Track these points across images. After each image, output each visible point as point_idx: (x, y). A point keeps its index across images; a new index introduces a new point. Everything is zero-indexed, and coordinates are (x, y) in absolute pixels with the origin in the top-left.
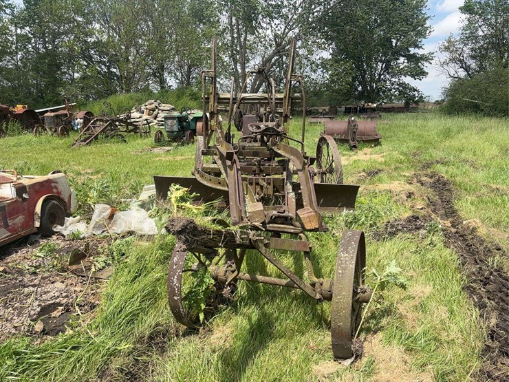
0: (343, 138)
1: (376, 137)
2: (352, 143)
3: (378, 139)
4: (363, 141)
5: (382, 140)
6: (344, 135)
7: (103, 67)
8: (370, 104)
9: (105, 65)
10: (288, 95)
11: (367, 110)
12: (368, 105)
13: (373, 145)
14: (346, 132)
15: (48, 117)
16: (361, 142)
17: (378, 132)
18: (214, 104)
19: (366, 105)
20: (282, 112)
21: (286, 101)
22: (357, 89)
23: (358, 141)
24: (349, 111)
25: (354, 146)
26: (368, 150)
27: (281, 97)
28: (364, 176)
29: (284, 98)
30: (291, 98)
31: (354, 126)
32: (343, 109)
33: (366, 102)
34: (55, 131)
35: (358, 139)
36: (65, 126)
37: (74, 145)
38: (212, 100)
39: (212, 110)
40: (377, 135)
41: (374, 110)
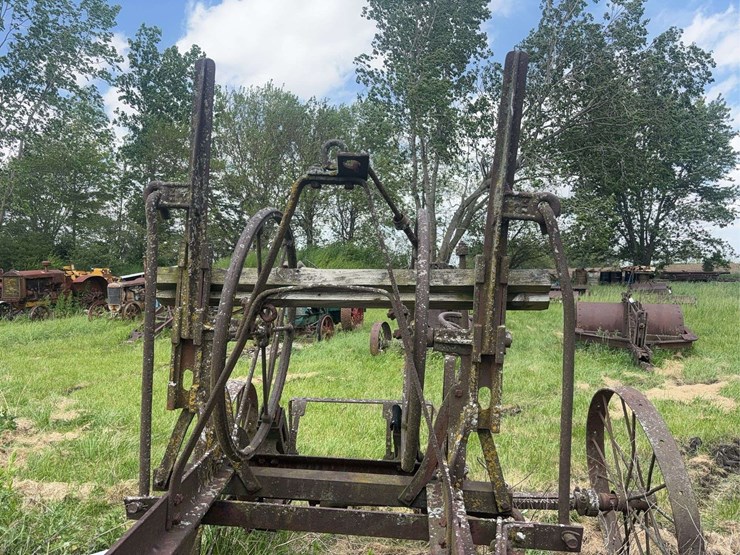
0: (615, 337)
1: (686, 337)
2: (640, 353)
3: (690, 342)
4: (660, 345)
5: (698, 346)
6: (617, 332)
7: (232, 213)
8: (643, 267)
10: (493, 276)
11: (640, 277)
12: (641, 269)
13: (679, 354)
14: (621, 326)
15: (111, 288)
16: (657, 347)
17: (687, 325)
18: (192, 309)
19: (637, 268)
20: (469, 346)
21: (487, 300)
22: (616, 242)
23: (648, 345)
24: (608, 278)
25: (643, 359)
26: (672, 366)
27: (467, 282)
28: (706, 464)
29: (476, 288)
30: (505, 290)
31: (639, 316)
32: (598, 275)
33: (635, 264)
34: (121, 311)
35: (649, 342)
36: (138, 303)
37: (130, 337)
38: (184, 293)
39: (185, 334)
40: (686, 333)
41: (651, 276)
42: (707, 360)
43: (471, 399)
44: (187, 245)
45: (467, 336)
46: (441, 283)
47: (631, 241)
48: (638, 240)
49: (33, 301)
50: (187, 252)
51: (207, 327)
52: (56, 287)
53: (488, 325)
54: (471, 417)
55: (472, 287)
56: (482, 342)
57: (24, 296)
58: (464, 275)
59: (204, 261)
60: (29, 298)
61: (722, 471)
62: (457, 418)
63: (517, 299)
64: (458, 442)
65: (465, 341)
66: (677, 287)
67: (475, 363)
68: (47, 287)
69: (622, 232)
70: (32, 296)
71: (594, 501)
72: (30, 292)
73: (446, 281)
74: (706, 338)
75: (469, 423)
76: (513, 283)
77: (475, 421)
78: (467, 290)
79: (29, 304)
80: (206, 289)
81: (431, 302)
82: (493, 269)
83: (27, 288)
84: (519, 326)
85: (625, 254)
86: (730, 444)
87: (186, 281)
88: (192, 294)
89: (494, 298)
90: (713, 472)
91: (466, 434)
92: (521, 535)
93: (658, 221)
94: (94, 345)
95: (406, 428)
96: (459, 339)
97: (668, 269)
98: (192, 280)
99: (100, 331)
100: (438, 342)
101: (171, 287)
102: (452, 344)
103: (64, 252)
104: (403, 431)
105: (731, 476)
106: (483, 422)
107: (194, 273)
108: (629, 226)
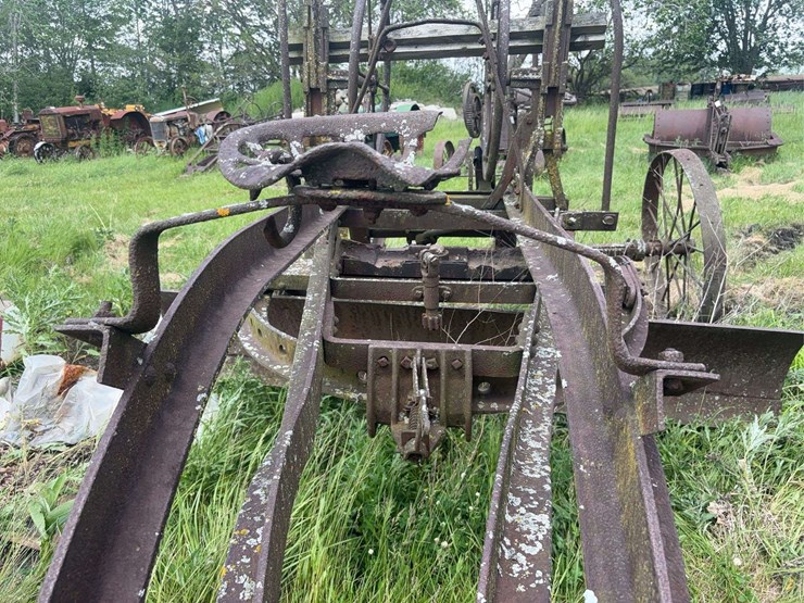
0: (694, 146)
1: (771, 142)
2: (718, 158)
3: (775, 147)
4: (742, 151)
5: (783, 151)
6: (697, 141)
7: (265, 35)
8: (743, 76)
9: (269, 33)
10: (559, 17)
11: (738, 88)
12: (739, 78)
13: (761, 161)
14: (703, 135)
15: (154, 123)
16: (738, 154)
17: (774, 130)
18: (317, 63)
19: (736, 77)
20: (538, 81)
21: (554, 40)
22: (715, 47)
23: (729, 152)
24: (699, 91)
25: (721, 165)
26: (752, 171)
27: (538, 28)
28: (760, 243)
29: (546, 31)
30: (569, 31)
31: (722, 120)
32: (688, 87)
33: (733, 73)
34: (167, 147)
35: (730, 149)
36: (183, 138)
37: (184, 171)
38: (310, 49)
39: (313, 84)
40: (772, 138)
41: (750, 87)
42: (789, 163)
43: (539, 124)
44: (309, 7)
45: (537, 73)
46: (517, 30)
47: (732, 45)
48: (741, 45)
49: (74, 141)
50: (309, 13)
51: (330, 77)
52: (95, 125)
53: (554, 61)
54: (539, 138)
55: (542, 31)
56: (549, 77)
57: (65, 135)
58: (537, 21)
59: (323, 21)
60: (70, 137)
61: (774, 248)
62: (528, 141)
63: (579, 40)
64: (528, 157)
65: (536, 77)
66: (776, 96)
67: (543, 94)
68: (86, 125)
69: (722, 34)
70: (73, 135)
71: (642, 247)
72: (70, 131)
73: (521, 28)
74: (795, 145)
75: (537, 143)
76: (576, 26)
77: (542, 141)
78: (538, 35)
79: (71, 144)
80: (327, 45)
81: (510, 47)
82: (560, 12)
83: (66, 126)
84: (592, 143)
85: (722, 63)
86: (789, 227)
87: (311, 38)
88: (316, 50)
89: (560, 37)
90: (765, 249)
91: (534, 153)
92: (573, 219)
93: (766, 18)
94: (152, 179)
95: (487, 160)
96: (531, 76)
97: (771, 78)
98: (316, 39)
99: (152, 168)
100: (515, 80)
101: (298, 47)
102: (525, 80)
103: (88, 88)
104: (484, 163)
105: (782, 253)
106: (548, 144)
107: (317, 31)
108: (731, 24)
